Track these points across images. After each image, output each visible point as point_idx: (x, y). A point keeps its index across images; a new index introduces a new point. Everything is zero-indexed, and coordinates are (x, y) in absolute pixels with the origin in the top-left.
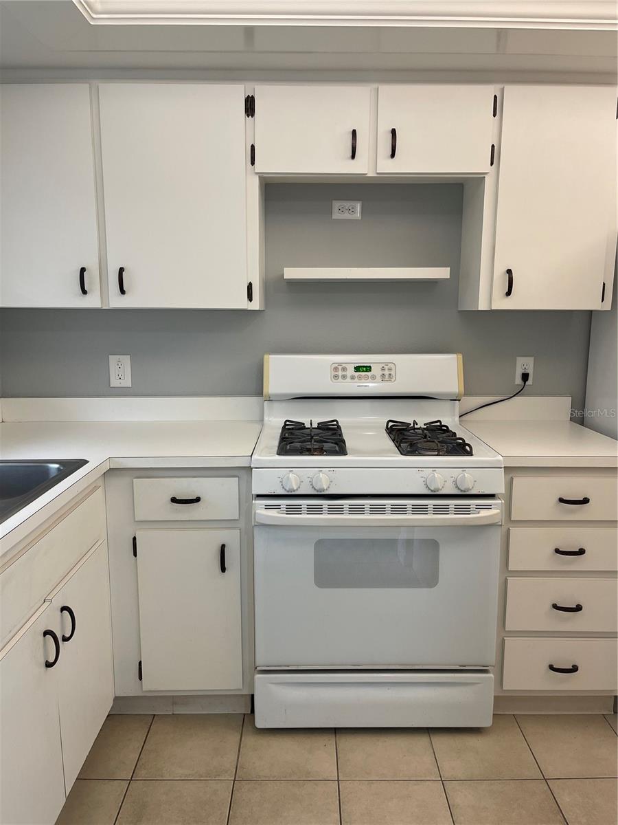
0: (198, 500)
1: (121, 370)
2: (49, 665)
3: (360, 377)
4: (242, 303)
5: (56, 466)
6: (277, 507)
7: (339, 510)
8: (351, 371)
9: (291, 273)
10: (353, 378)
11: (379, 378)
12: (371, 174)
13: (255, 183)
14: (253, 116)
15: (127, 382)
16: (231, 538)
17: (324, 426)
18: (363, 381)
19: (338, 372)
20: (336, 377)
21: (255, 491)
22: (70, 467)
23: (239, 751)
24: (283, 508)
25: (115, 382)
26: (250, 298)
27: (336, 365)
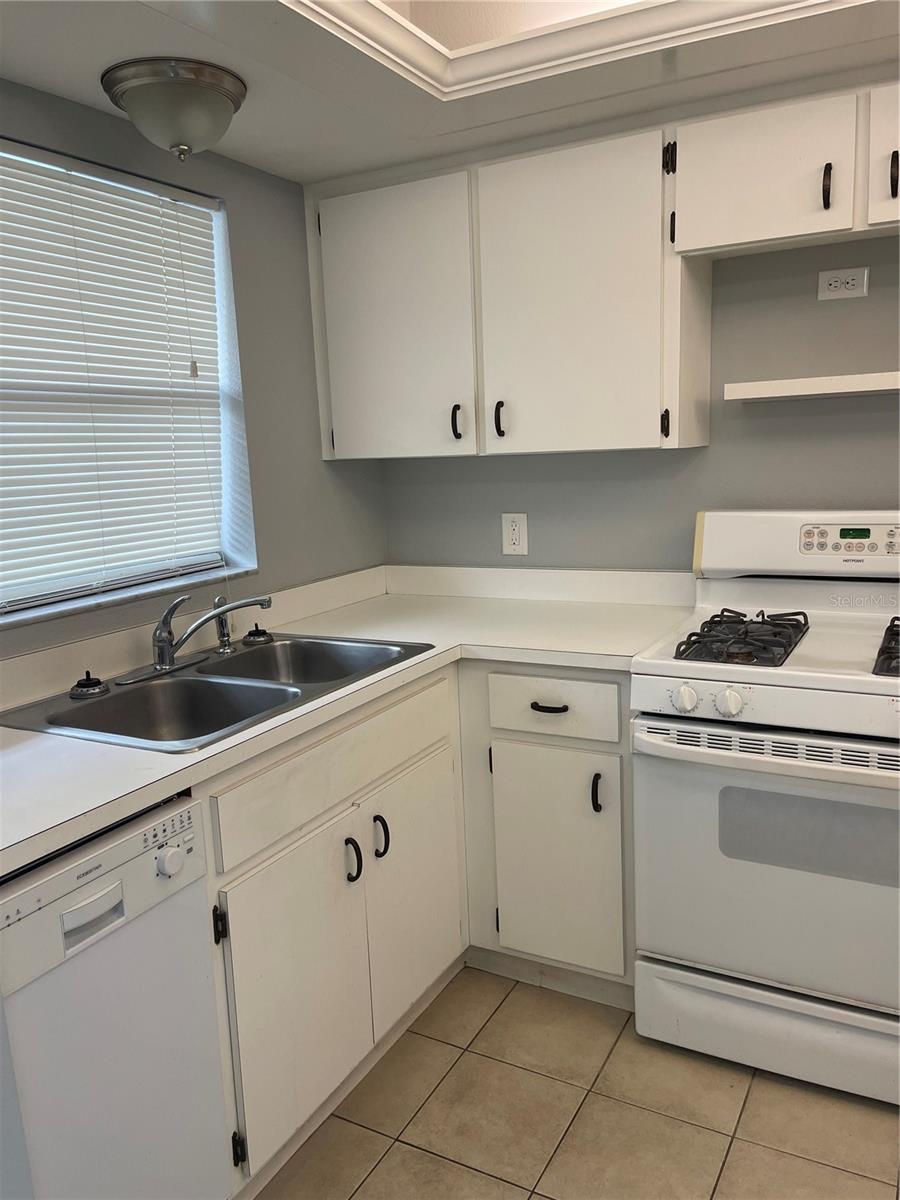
0: (565, 709)
1: (515, 534)
2: (351, 879)
3: (849, 547)
4: (652, 439)
6: (665, 732)
7: (758, 748)
8: (834, 536)
9: (735, 391)
10: (836, 547)
11: (882, 548)
12: (859, 227)
13: (676, 266)
14: (674, 171)
15: (522, 549)
16: (609, 767)
17: (776, 621)
18: (854, 552)
19: (812, 538)
20: (809, 546)
21: (638, 703)
23: (608, 1057)
24: (674, 734)
25: (508, 549)
26: (665, 430)
27: (810, 527)
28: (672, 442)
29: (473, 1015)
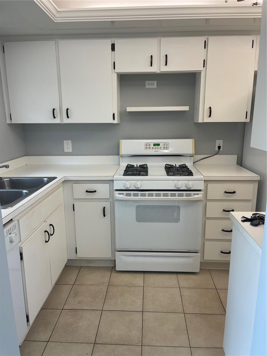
0: (95, 191)
1: (68, 146)
2: (46, 242)
3: (155, 148)
4: (111, 121)
5: (47, 179)
6: (123, 194)
7: (144, 195)
8: (152, 146)
9: (129, 109)
10: (153, 148)
11: (162, 148)
12: (158, 72)
13: (115, 76)
14: (114, 51)
15: (70, 150)
16: (107, 205)
17: (141, 166)
18: (157, 149)
19: (147, 146)
20: (146, 148)
21: (115, 188)
22: (51, 179)
23: (110, 277)
24: (125, 194)
25: (66, 150)
26: (114, 119)
27: (147, 144)
28: (116, 122)
29: (72, 277)
